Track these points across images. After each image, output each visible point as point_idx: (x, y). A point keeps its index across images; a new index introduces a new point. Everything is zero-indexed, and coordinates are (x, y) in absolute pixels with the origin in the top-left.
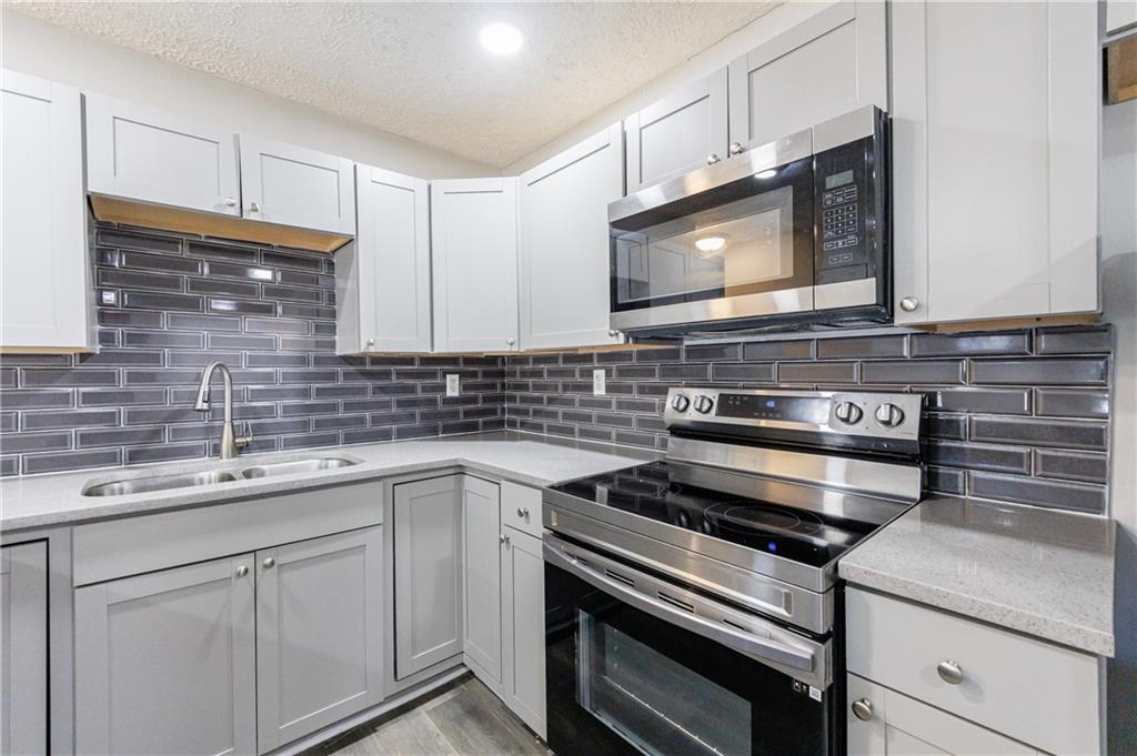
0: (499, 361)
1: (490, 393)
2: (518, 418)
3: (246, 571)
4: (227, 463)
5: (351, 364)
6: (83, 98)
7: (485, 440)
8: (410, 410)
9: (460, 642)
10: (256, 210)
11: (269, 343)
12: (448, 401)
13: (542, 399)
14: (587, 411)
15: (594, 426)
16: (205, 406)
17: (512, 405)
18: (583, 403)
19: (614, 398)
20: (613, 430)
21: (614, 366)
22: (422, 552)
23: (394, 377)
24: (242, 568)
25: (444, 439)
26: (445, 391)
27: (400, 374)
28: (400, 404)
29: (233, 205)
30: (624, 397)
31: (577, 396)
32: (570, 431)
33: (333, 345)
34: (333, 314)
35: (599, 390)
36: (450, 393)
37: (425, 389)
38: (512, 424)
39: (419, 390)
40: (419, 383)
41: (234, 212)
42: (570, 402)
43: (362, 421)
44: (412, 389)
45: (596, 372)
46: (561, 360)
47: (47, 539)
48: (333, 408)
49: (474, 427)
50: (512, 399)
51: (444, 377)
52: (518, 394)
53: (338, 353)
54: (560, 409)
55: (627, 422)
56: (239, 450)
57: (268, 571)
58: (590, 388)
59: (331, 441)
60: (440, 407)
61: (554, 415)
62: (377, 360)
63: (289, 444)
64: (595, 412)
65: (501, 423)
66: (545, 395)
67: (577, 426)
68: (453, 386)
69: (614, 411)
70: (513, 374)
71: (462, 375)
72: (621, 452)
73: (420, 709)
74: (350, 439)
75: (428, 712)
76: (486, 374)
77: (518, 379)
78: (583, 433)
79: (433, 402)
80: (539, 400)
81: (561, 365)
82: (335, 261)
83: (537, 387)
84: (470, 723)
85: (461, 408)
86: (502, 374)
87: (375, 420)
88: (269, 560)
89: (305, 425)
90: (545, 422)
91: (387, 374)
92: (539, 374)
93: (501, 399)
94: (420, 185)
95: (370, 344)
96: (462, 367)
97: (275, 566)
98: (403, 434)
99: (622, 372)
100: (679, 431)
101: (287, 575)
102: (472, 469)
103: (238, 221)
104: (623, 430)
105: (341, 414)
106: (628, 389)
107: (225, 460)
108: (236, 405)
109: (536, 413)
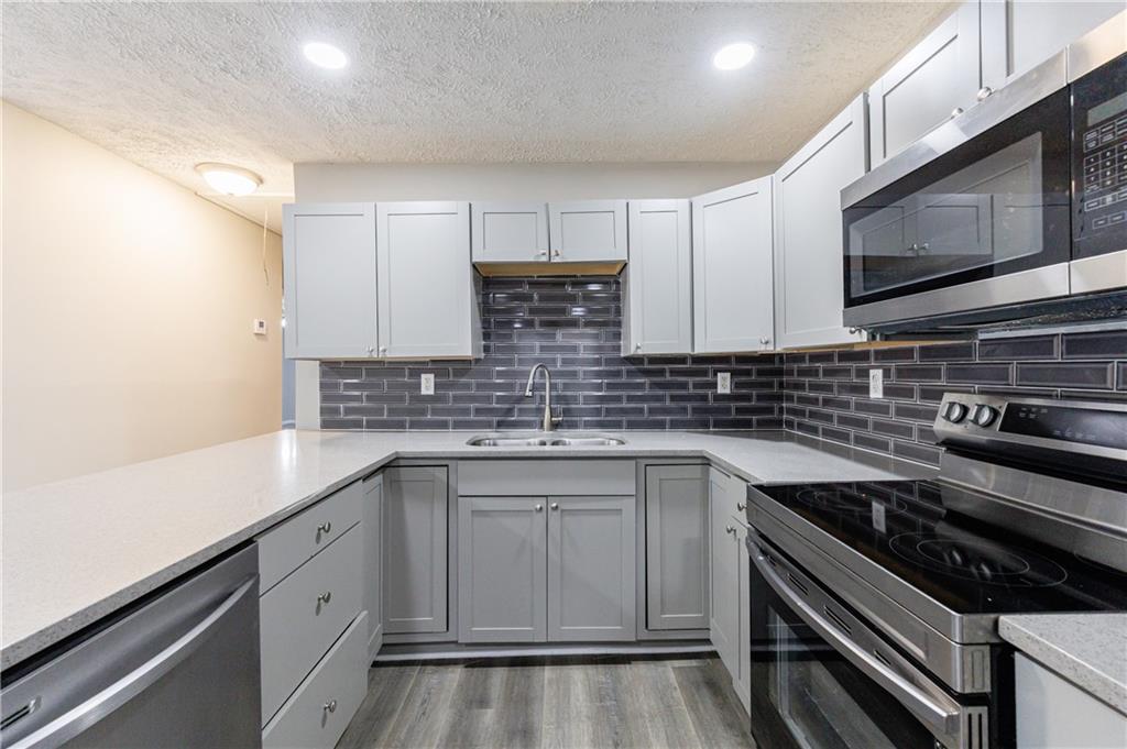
0: (777, 359)
1: (766, 391)
2: (796, 420)
3: (541, 508)
4: (547, 434)
5: (633, 364)
6: (470, 205)
7: (758, 438)
8: (682, 404)
9: (706, 618)
10: (557, 255)
11: (574, 349)
12: (719, 398)
13: (817, 400)
14: (863, 415)
15: (870, 433)
16: (530, 394)
17: (790, 405)
18: (860, 407)
19: (894, 402)
20: (892, 440)
21: (893, 365)
22: (673, 529)
23: (668, 374)
24: (538, 506)
25: (715, 433)
26: (716, 388)
27: (672, 372)
28: (673, 398)
29: (544, 254)
30: (904, 402)
31: (853, 399)
32: (845, 437)
33: (618, 348)
34: (619, 324)
35: (876, 393)
36: (720, 390)
37: (696, 386)
38: (790, 424)
39: (691, 386)
40: (691, 380)
41: (545, 259)
42: (845, 405)
43: (641, 411)
44: (684, 386)
45: (872, 372)
46: (836, 359)
47: (447, 466)
48: (618, 399)
49: (748, 424)
50: (790, 398)
51: (715, 375)
52: (796, 393)
53: (622, 355)
54: (836, 412)
55: (907, 431)
56: (555, 426)
57: (555, 513)
58: (865, 389)
59: (617, 425)
60: (711, 403)
61: (829, 418)
62: (654, 360)
63: (588, 425)
64: (871, 417)
65: (779, 423)
66: (821, 396)
67: (852, 431)
68: (724, 384)
69: (893, 419)
70: (790, 373)
71: (734, 373)
72: (899, 468)
73: (668, 663)
74: (632, 425)
75: (674, 668)
76: (760, 373)
77: (795, 378)
78: (859, 440)
79: (704, 398)
80: (815, 401)
81: (837, 364)
82: (620, 280)
83: (813, 387)
84: (705, 691)
85: (733, 405)
86: (780, 373)
87: (651, 411)
88: (554, 505)
89: (598, 412)
90: (821, 424)
91: (661, 372)
92: (815, 373)
93: (779, 398)
95: (638, 348)
96: (734, 366)
97: (559, 511)
98: (675, 425)
99: (901, 373)
100: (956, 447)
101: (567, 519)
103: (548, 264)
104: (903, 441)
105: (624, 405)
106: (908, 393)
107: (546, 432)
108: (554, 393)
109: (813, 415)
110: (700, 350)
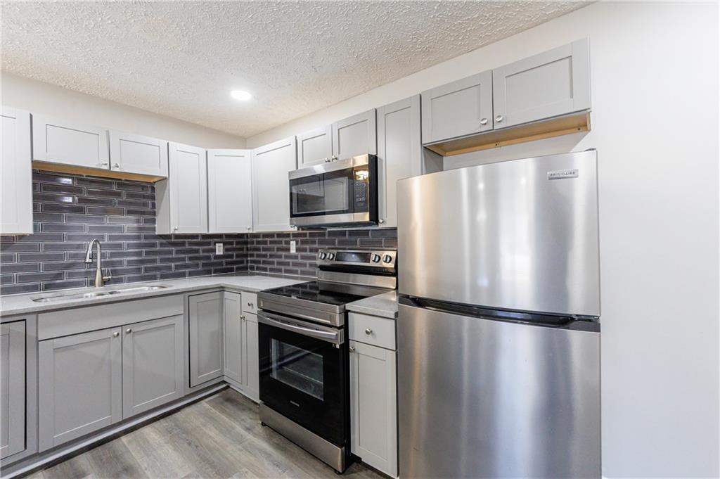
0: (245, 237)
1: (241, 252)
2: (255, 265)
3: (118, 334)
5: (164, 239)
6: (31, 116)
7: (237, 276)
8: (196, 262)
9: (222, 371)
10: (118, 167)
11: (120, 229)
12: (217, 257)
13: (267, 255)
14: (288, 260)
15: (291, 267)
16: (90, 261)
17: (252, 259)
18: (286, 257)
19: (300, 254)
20: (299, 269)
21: (299, 239)
22: (203, 328)
23: (187, 245)
24: (116, 333)
25: (214, 276)
26: (215, 252)
27: (190, 244)
28: (190, 259)
29: (106, 164)
30: (304, 254)
31: (283, 253)
32: (280, 271)
33: (154, 229)
34: (154, 214)
35: (293, 251)
36: (218, 253)
37: (204, 251)
38: (252, 268)
39: (201, 251)
40: (201, 248)
41: (106, 168)
42: (280, 257)
43: (170, 268)
44: (197, 251)
45: (291, 242)
46: (276, 236)
47: (25, 320)
48: (154, 261)
49: (231, 270)
50: (252, 255)
51: (215, 245)
52: (255, 253)
53: (157, 233)
54: (276, 260)
55: (305, 265)
56: (104, 283)
57: (129, 335)
58: (288, 250)
59: (154, 278)
60: (213, 260)
61: (272, 263)
62: (178, 236)
63: (130, 280)
64: (290, 261)
65: (246, 268)
66: (268, 253)
67: (283, 268)
68: (219, 249)
69: (300, 260)
70: (252, 243)
71: (225, 244)
72: (302, 279)
73: (202, 401)
74: (164, 277)
75: (206, 402)
76: (238, 243)
77: (255, 245)
78: (286, 271)
79: (209, 258)
80: (265, 256)
81: (276, 239)
82: (155, 186)
83: (265, 249)
84: (228, 405)
85: (224, 260)
86: (247, 243)
87: (177, 267)
88: (128, 330)
89: (139, 270)
90: (269, 266)
91: (183, 244)
92: (265, 243)
93: (246, 256)
94: (202, 151)
95: (176, 230)
96: (224, 240)
97: (132, 333)
98: (191, 274)
99: (303, 242)
100: (323, 268)
101: (138, 337)
102: (228, 288)
103: (109, 171)
104: (303, 269)
105: (158, 264)
106: (305, 250)
107: (97, 287)
108: (103, 260)
109: (264, 262)
110: (212, 231)
